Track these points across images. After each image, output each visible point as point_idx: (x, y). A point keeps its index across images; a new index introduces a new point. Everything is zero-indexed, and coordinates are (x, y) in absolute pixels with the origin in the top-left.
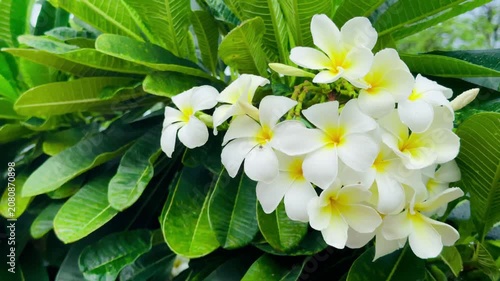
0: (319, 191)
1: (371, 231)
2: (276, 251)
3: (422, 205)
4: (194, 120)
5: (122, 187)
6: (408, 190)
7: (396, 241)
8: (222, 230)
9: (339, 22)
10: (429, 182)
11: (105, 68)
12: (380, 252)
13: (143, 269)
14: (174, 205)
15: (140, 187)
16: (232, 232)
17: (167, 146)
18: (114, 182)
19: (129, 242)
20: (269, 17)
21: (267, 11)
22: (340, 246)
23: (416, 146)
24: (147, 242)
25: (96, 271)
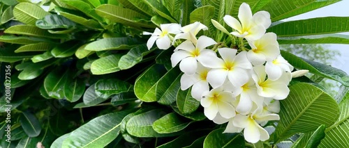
0: (211, 88)
1: (228, 118)
2: (180, 112)
3: (257, 116)
4: (166, 37)
5: (126, 61)
6: (254, 105)
7: (238, 128)
8: (160, 95)
9: (254, 12)
10: (265, 107)
11: (139, 8)
12: (228, 130)
13: (122, 100)
14: (144, 76)
15: (134, 63)
16: (164, 97)
17: (150, 44)
18: (123, 57)
19: (120, 85)
20: (218, 11)
21: (218, 7)
22: (211, 118)
23: (267, 87)
24: (128, 88)
25: (101, 91)
